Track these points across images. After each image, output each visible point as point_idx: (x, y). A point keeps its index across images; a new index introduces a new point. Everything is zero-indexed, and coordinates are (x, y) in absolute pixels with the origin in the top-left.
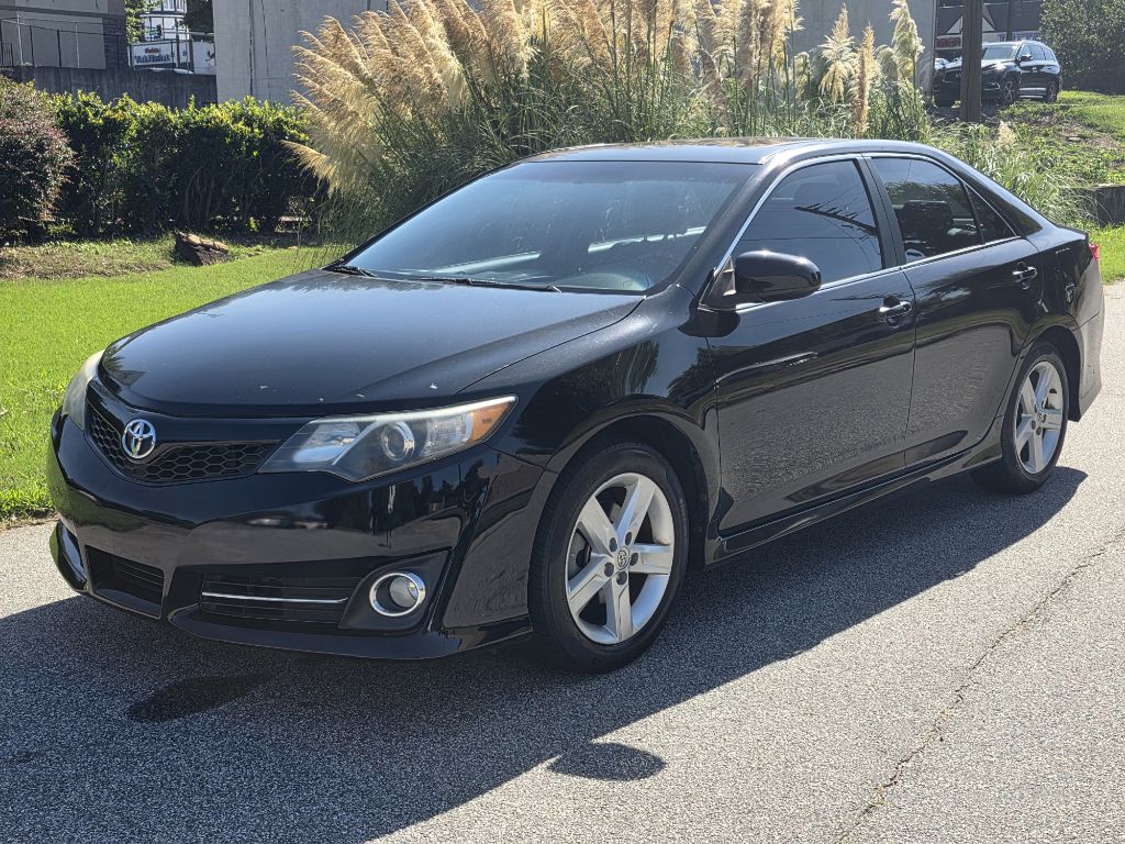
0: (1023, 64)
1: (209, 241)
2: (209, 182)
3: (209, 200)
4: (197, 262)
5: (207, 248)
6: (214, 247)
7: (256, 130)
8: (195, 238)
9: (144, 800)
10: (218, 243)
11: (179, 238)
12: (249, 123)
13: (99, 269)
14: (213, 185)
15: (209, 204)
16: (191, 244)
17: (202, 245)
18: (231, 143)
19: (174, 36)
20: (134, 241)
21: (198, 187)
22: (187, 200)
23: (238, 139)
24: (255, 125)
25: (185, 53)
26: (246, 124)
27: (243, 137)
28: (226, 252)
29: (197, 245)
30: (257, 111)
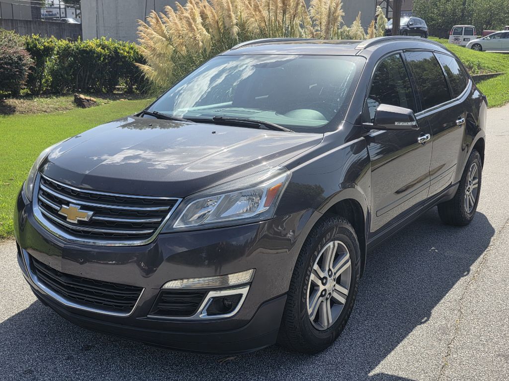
0: (410, 27)
1: (88, 98)
2: (87, 72)
3: (87, 80)
4: (84, 107)
5: (88, 100)
6: (90, 100)
7: (107, 51)
8: (82, 96)
9: (145, 368)
10: (92, 99)
11: (76, 96)
12: (103, 48)
13: (44, 109)
14: (88, 73)
15: (86, 82)
16: (81, 99)
17: (85, 99)
18: (96, 56)
19: (58, 6)
20: (57, 97)
21: (82, 75)
22: (77, 79)
23: (99, 55)
24: (105, 49)
25: (63, 13)
26: (102, 48)
27: (101, 54)
28: (95, 102)
29: (83, 99)
30: (106, 43)
